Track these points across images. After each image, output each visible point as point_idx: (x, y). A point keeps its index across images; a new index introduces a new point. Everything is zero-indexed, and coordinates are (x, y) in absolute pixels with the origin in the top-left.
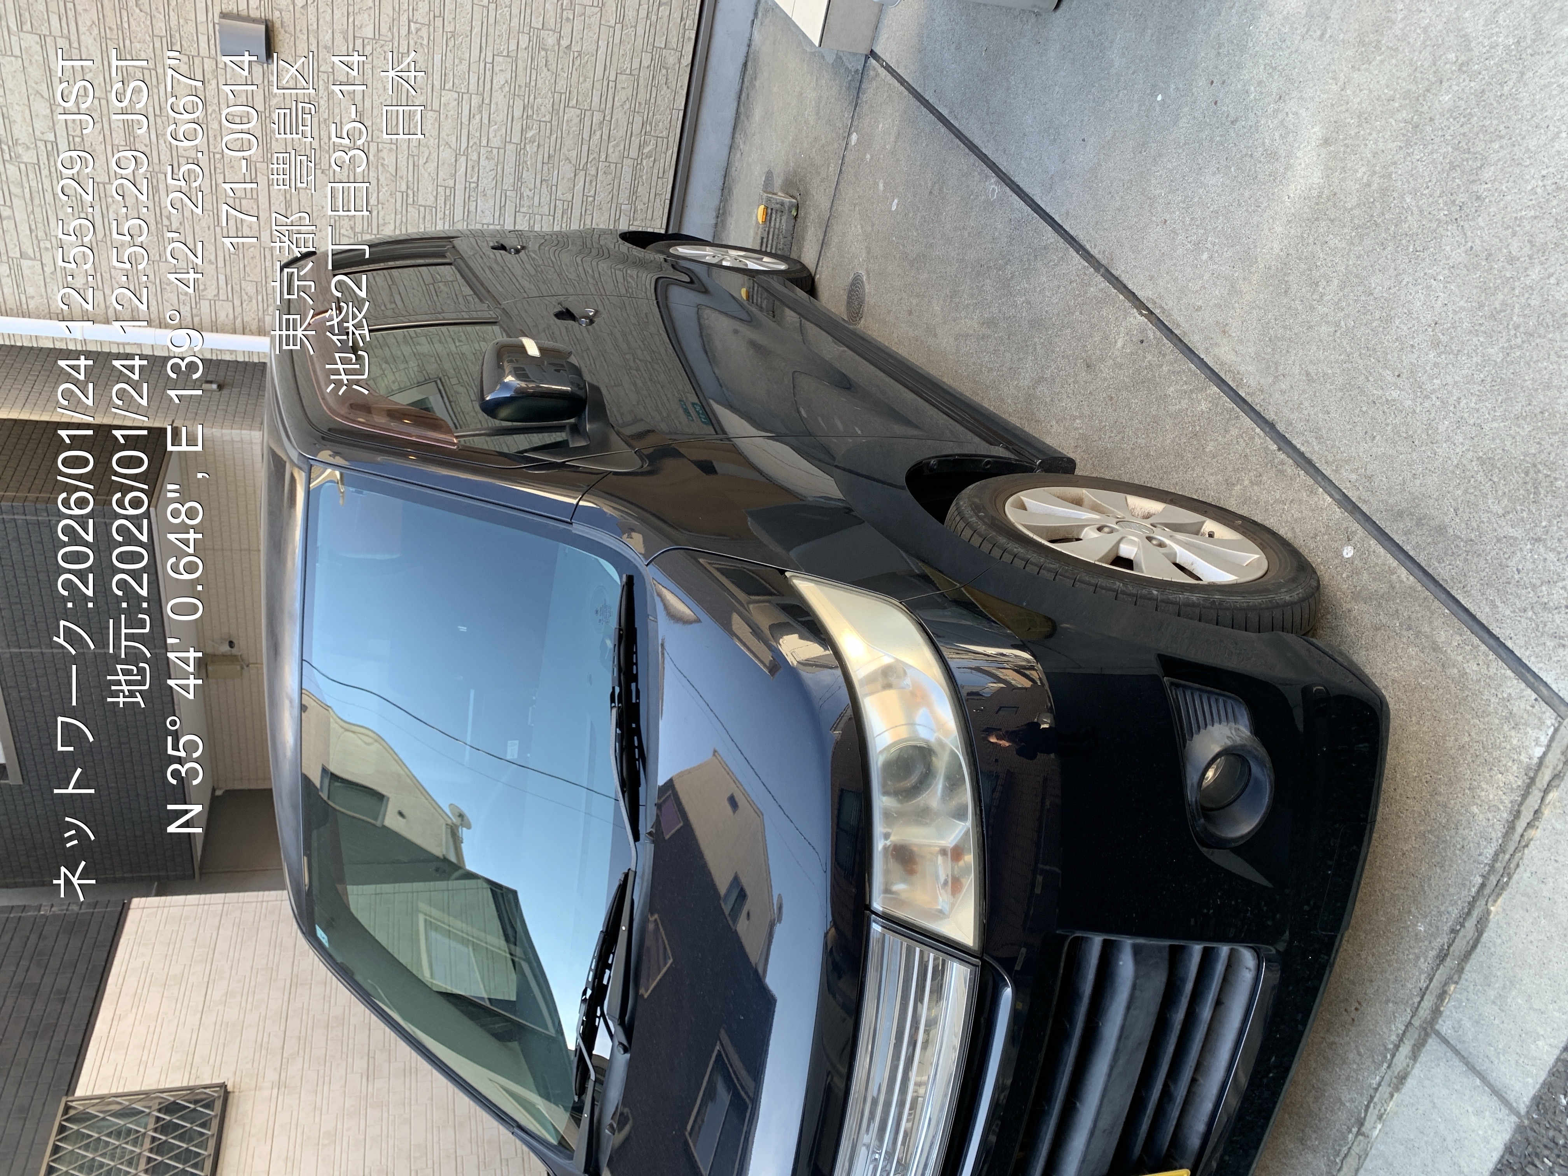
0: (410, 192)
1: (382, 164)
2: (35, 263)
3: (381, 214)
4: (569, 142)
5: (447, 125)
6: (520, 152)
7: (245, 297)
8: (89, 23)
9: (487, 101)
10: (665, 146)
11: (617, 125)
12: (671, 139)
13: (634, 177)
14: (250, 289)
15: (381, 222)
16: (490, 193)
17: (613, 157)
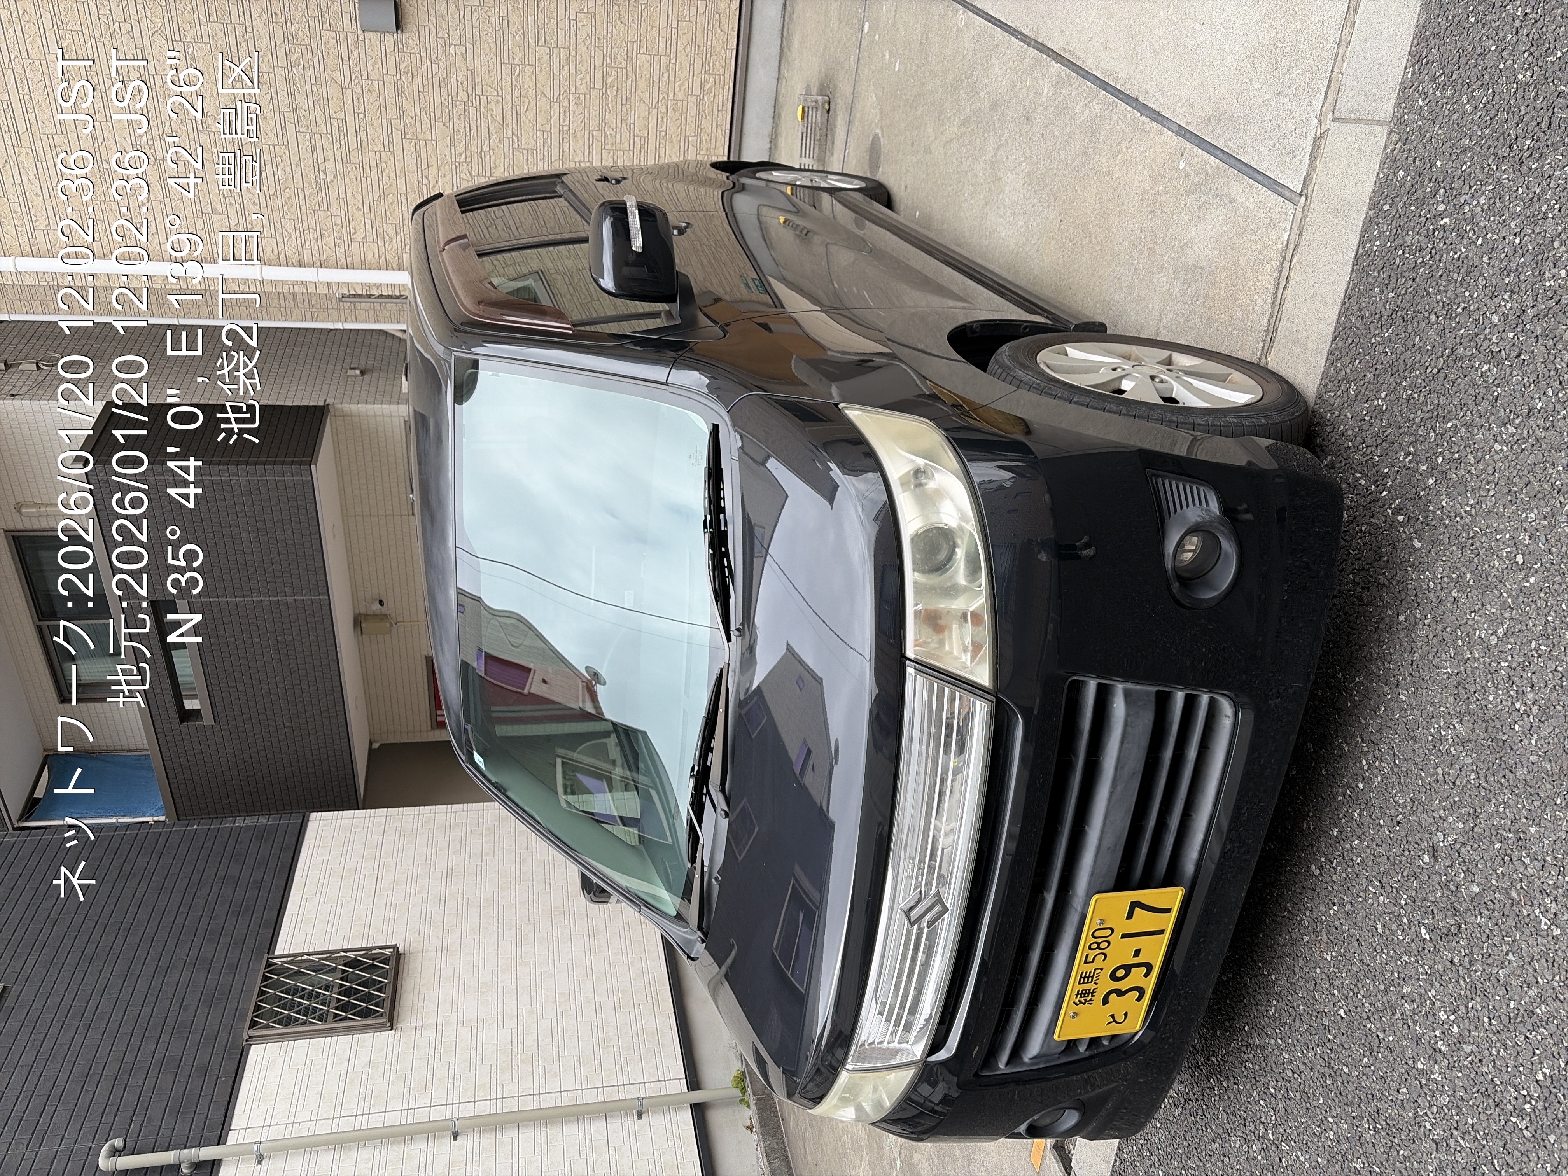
0: (515, 138)
1: (491, 115)
2: (223, 216)
3: (493, 158)
4: (642, 85)
5: (542, 77)
6: (603, 95)
7: (387, 238)
8: (260, 11)
9: (573, 54)
10: (722, 83)
11: (681, 68)
12: (727, 76)
13: (698, 112)
14: (391, 231)
15: (493, 165)
16: (579, 134)
17: (680, 96)
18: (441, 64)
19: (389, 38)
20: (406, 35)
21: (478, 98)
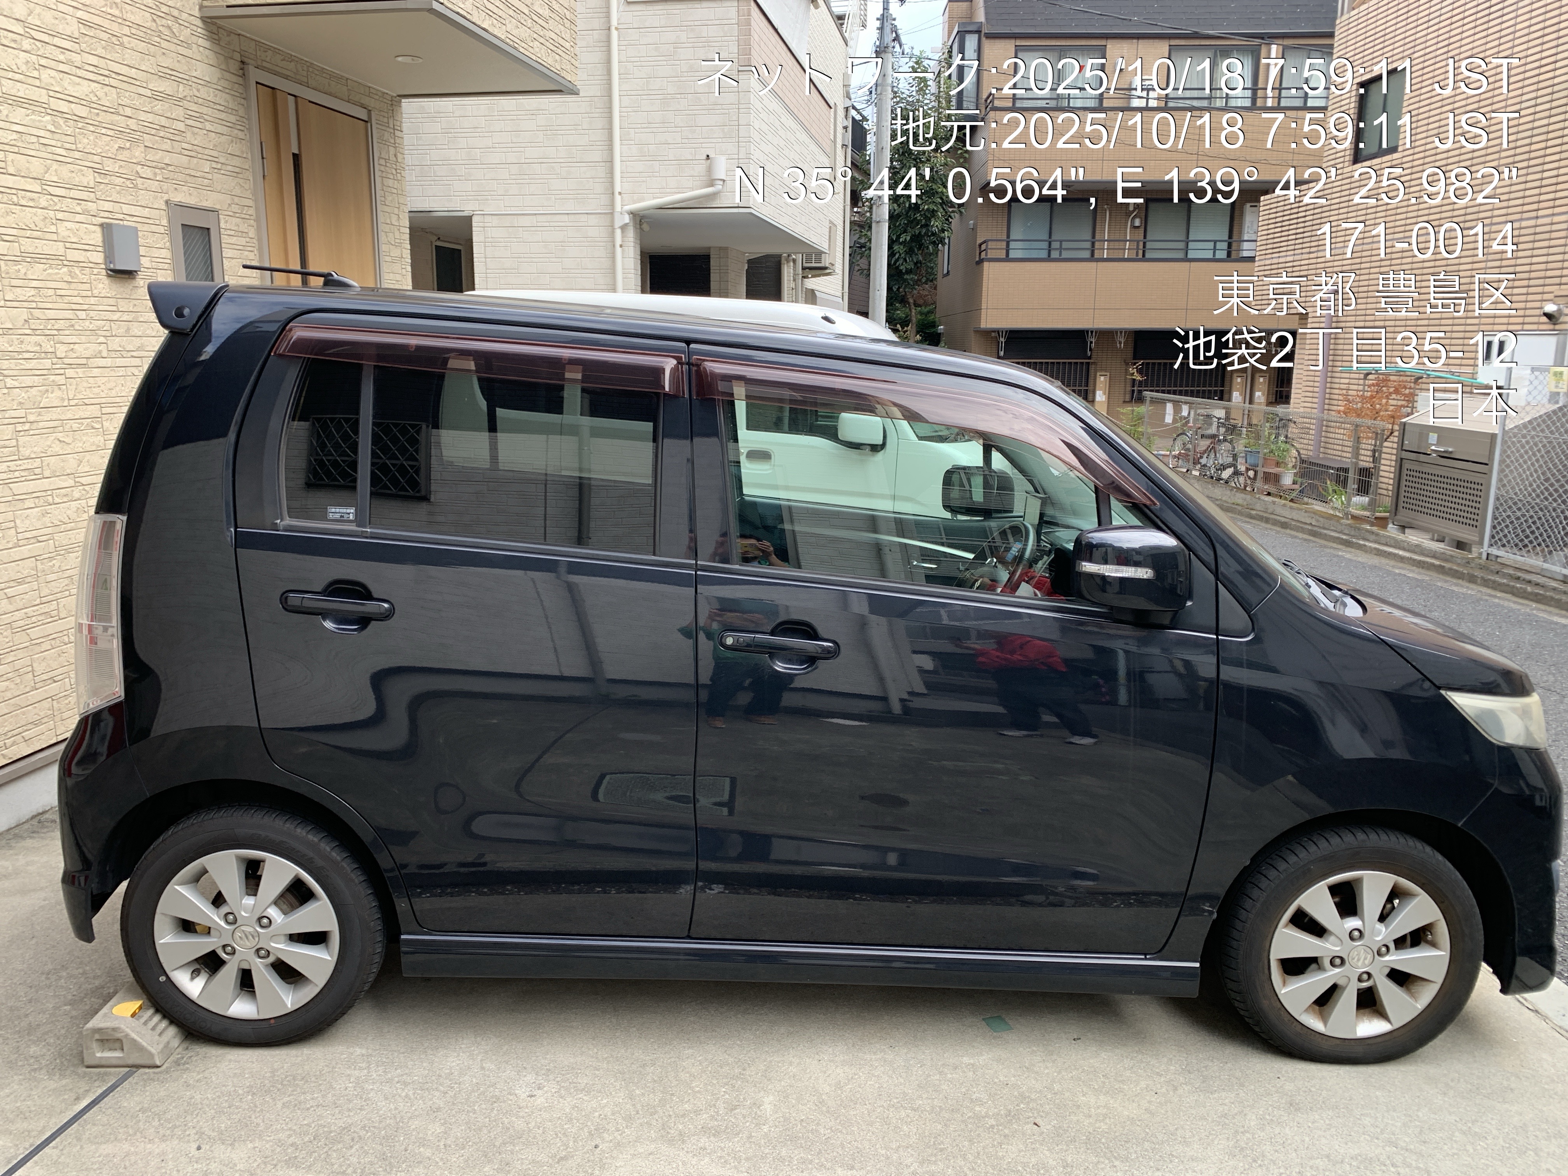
18: (87, 323)
19: (99, 257)
20: (106, 280)
21: (62, 371)
